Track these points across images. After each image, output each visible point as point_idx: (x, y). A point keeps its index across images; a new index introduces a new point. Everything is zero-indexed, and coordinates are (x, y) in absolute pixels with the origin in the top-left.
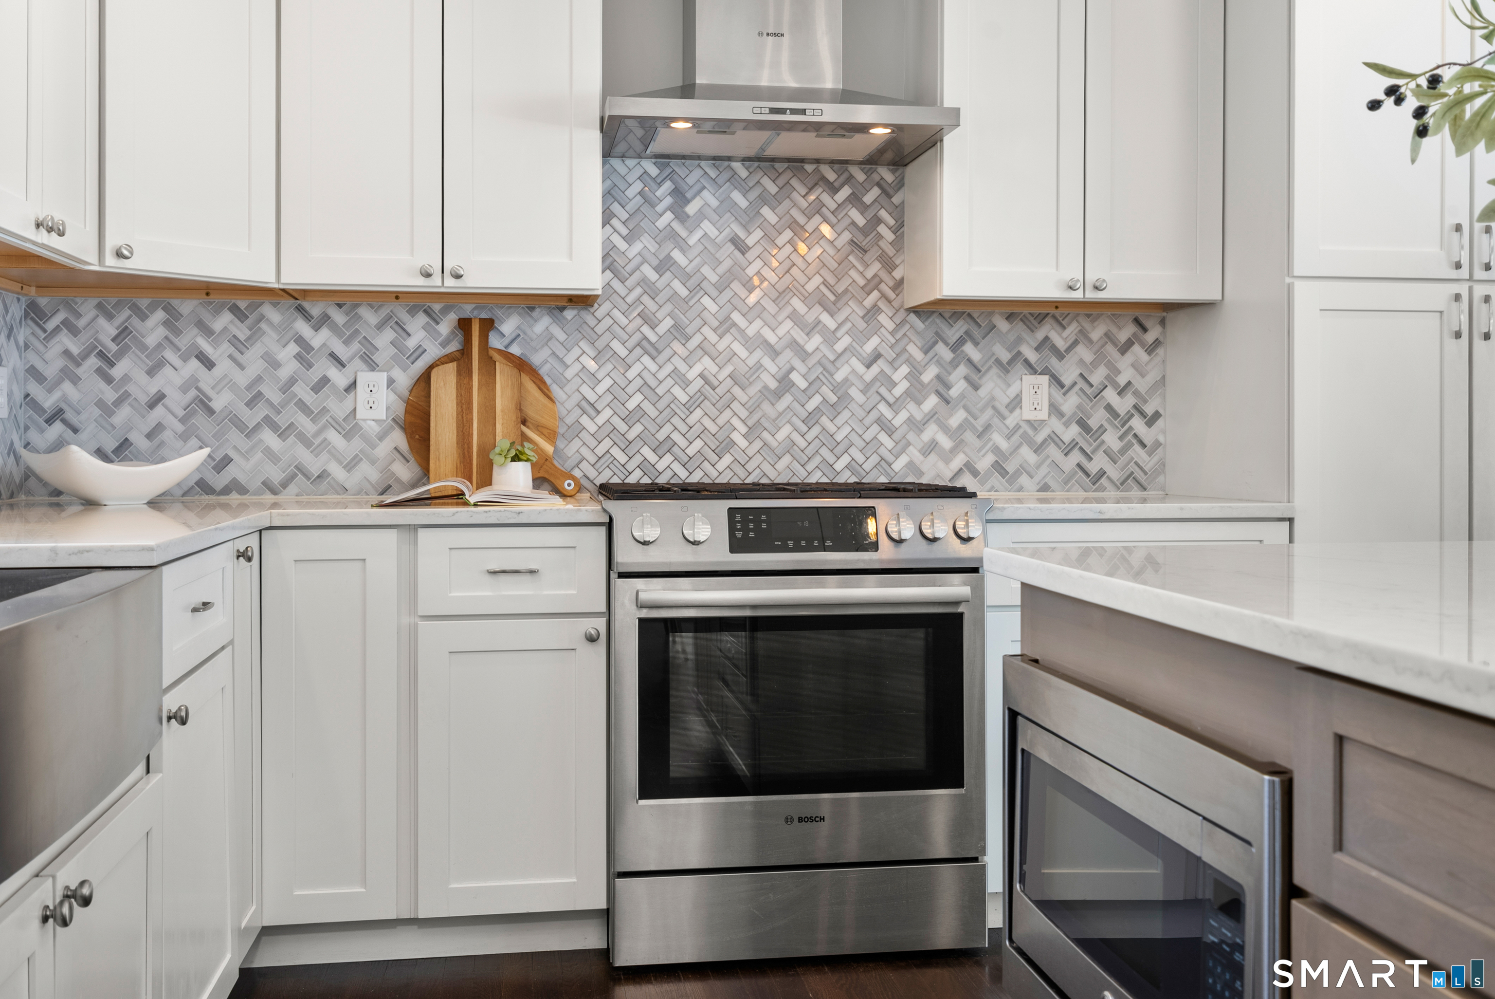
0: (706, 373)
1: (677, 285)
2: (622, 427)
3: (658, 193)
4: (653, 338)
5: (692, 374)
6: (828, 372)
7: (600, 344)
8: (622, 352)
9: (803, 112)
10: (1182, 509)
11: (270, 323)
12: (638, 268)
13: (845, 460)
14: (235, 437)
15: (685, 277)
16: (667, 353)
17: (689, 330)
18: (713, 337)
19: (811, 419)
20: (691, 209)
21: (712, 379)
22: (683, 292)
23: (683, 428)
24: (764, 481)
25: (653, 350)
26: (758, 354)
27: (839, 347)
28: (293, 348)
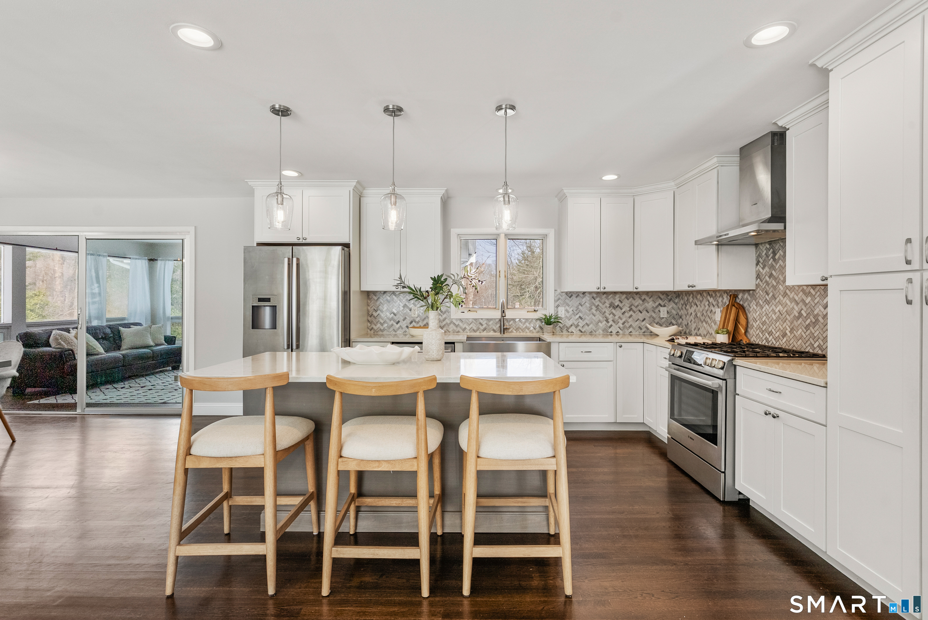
0: (780, 310)
1: (773, 282)
2: (761, 326)
3: (769, 253)
4: (768, 299)
5: (777, 311)
6: (812, 311)
7: (757, 301)
8: (762, 303)
9: (728, 234)
10: (783, 373)
11: (704, 296)
12: (765, 277)
13: (817, 344)
14: (700, 323)
15: (775, 279)
16: (771, 303)
17: (776, 296)
18: (782, 298)
19: (807, 327)
20: (777, 257)
21: (781, 312)
22: (775, 284)
23: (775, 328)
24: (794, 349)
25: (768, 302)
26: (793, 303)
27: (816, 301)
28: (707, 303)
